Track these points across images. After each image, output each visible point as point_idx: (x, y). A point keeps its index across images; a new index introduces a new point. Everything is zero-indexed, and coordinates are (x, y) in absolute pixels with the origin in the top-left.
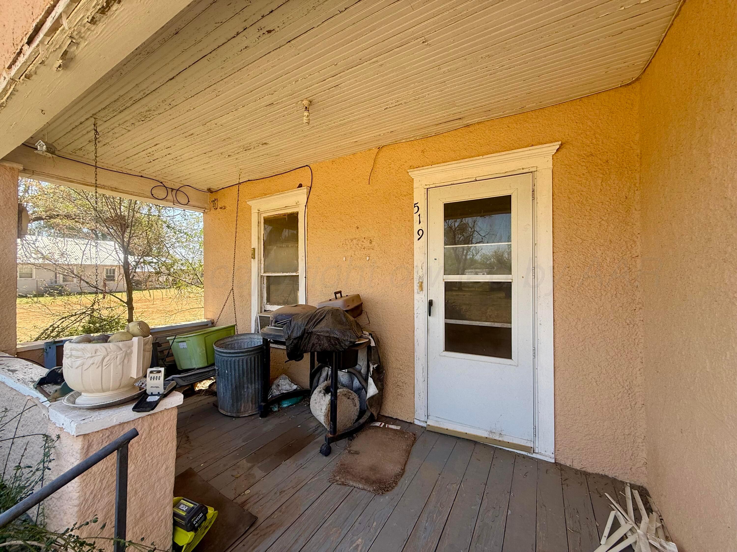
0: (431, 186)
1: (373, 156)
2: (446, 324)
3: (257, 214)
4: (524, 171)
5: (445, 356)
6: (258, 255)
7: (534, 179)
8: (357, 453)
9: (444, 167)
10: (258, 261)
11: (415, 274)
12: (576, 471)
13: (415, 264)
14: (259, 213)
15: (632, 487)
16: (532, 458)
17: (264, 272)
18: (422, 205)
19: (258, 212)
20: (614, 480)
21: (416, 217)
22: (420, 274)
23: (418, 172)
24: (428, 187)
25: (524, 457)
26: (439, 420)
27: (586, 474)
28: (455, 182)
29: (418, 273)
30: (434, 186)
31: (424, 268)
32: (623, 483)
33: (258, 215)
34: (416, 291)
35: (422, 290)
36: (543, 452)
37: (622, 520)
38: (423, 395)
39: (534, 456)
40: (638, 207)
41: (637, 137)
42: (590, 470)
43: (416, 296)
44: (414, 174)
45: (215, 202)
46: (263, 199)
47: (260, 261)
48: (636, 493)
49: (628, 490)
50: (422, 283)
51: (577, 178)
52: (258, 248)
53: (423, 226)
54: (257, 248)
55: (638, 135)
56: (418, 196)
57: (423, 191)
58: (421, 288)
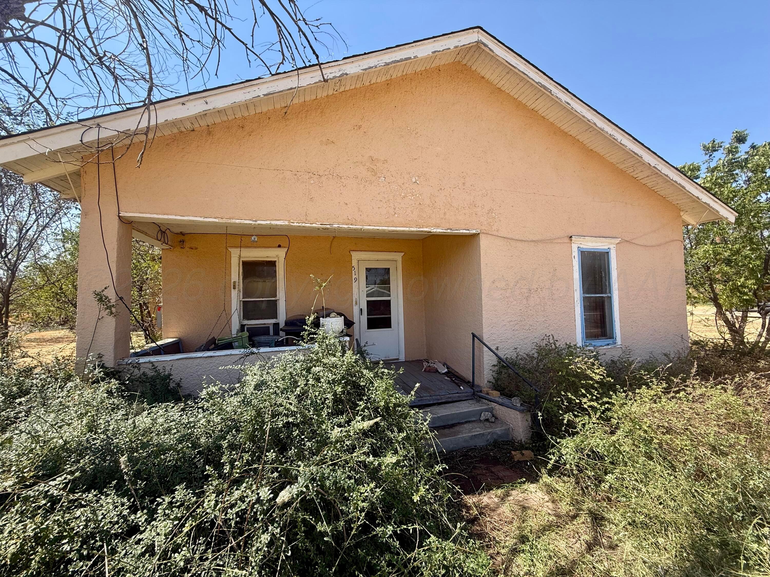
1: (331, 240)
2: (368, 318)
4: (394, 260)
5: (367, 332)
6: (238, 286)
7: (397, 263)
9: (366, 253)
12: (412, 361)
13: (353, 293)
17: (243, 298)
18: (356, 267)
19: (238, 256)
20: (420, 360)
21: (353, 272)
23: (355, 253)
24: (359, 260)
25: (397, 362)
27: (414, 361)
28: (370, 260)
29: (355, 296)
30: (361, 260)
31: (357, 295)
32: (422, 360)
33: (238, 258)
34: (354, 305)
36: (402, 359)
39: (399, 361)
43: (354, 307)
44: (353, 254)
45: (183, 242)
46: (245, 249)
47: (239, 291)
50: (357, 301)
51: (408, 265)
52: (238, 282)
53: (357, 276)
55: (422, 255)
56: (354, 263)
57: (356, 261)
58: (356, 303)
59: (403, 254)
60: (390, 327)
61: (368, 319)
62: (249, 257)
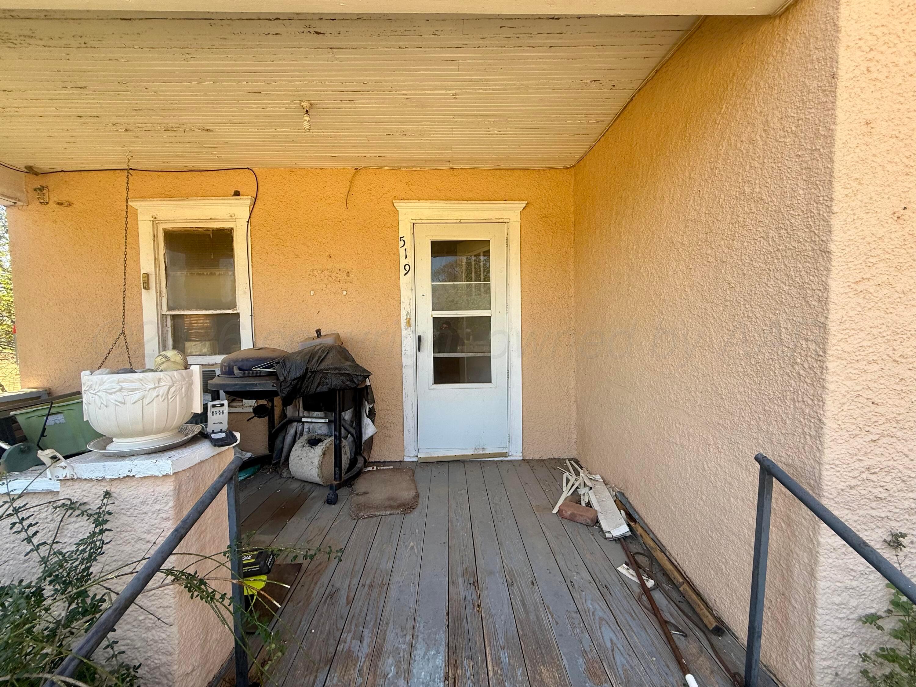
0: (417, 221)
1: (350, 177)
2: (435, 359)
3: (151, 224)
4: (500, 221)
5: (434, 389)
6: (156, 284)
7: (507, 229)
8: (366, 493)
9: (431, 205)
10: (157, 292)
11: (402, 310)
12: (537, 461)
13: (402, 299)
14: (155, 221)
15: (569, 460)
16: (508, 461)
17: (169, 309)
18: (408, 239)
19: (152, 219)
20: (559, 459)
21: (402, 251)
22: (408, 309)
23: (404, 205)
24: (414, 221)
25: (502, 461)
26: (429, 450)
27: (543, 461)
28: (441, 221)
29: (405, 308)
30: (420, 221)
31: (411, 304)
32: (564, 459)
33: (153, 224)
34: (403, 327)
35: (410, 326)
36: (515, 454)
37: (570, 477)
38: (413, 431)
39: (509, 458)
40: (572, 260)
41: (572, 209)
42: (544, 458)
43: (404, 332)
44: (400, 206)
45: (44, 191)
46: (165, 203)
47: (159, 294)
48: (572, 462)
49: (567, 462)
50: (410, 319)
51: (537, 233)
52: (156, 274)
53: (410, 261)
54: (154, 273)
55: (573, 207)
56: (404, 230)
57: (409, 226)
58: (409, 324)
59: (523, 204)
60: (488, 380)
61: (436, 361)
62: (175, 221)
